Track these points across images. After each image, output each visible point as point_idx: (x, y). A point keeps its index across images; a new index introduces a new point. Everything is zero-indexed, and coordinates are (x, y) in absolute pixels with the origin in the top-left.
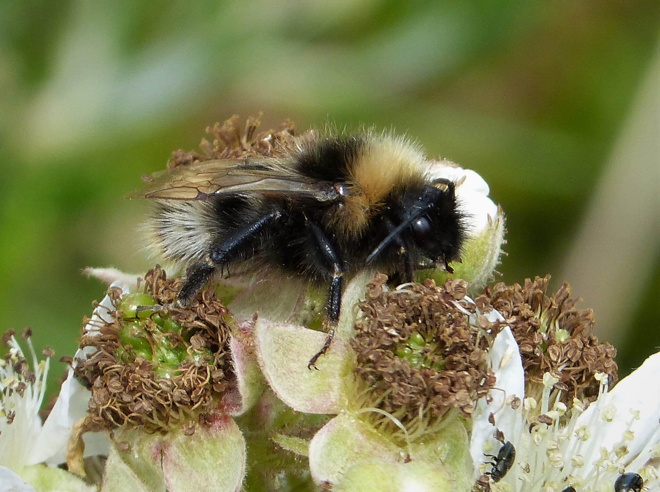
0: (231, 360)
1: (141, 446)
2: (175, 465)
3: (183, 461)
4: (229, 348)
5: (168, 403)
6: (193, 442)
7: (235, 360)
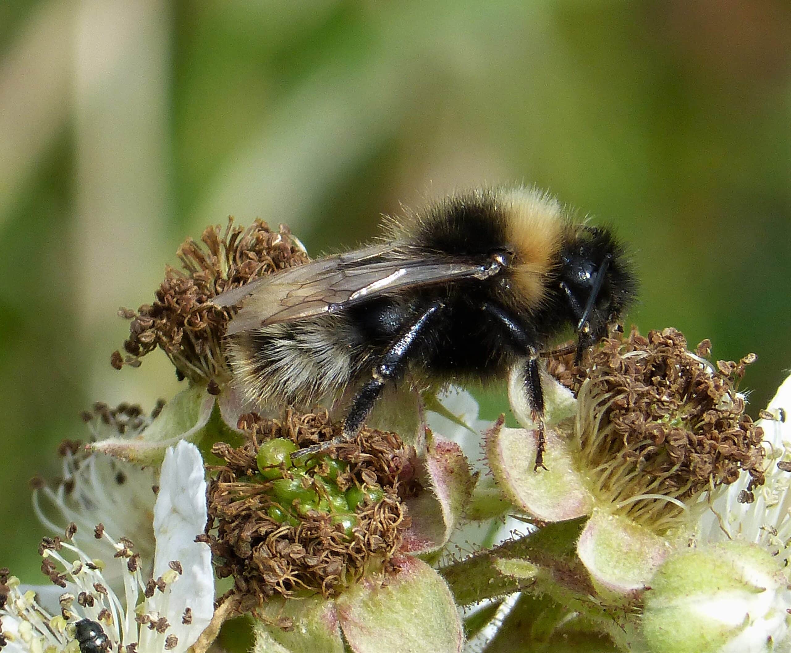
0: (431, 485)
1: (310, 617)
2: (362, 628)
3: (370, 621)
4: (428, 472)
5: (363, 554)
6: (380, 597)
7: (435, 484)
